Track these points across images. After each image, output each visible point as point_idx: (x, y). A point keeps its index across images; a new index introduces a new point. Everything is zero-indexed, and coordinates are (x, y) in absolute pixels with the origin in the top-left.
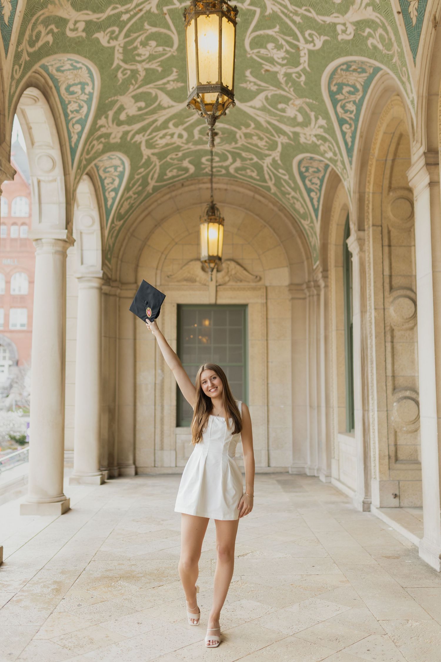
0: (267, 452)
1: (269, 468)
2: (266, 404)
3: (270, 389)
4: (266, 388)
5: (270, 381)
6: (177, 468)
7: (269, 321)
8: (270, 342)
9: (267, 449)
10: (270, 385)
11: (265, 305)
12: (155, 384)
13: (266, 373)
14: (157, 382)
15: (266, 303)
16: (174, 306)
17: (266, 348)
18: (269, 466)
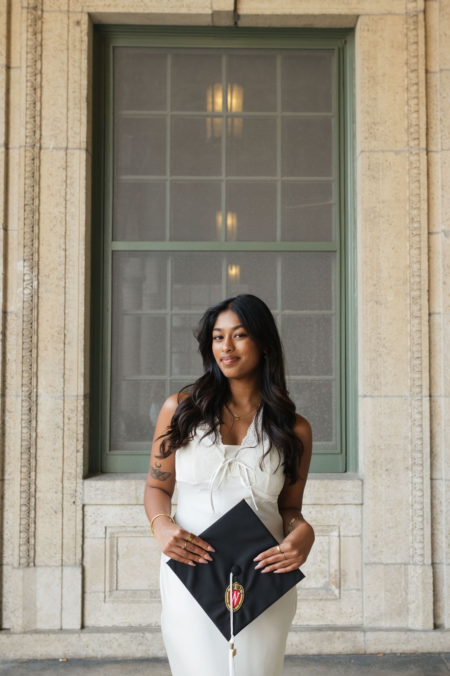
0: (431, 574)
1: (437, 634)
2: (426, 392)
3: (439, 337)
4: (425, 329)
5: (439, 307)
6: (85, 637)
7: (435, 79)
8: (437, 158)
9: (428, 561)
10: (438, 320)
11: (421, 16)
12: (5, 313)
13: (425, 275)
14: (11, 308)
15: (425, 11)
16: (78, 23)
17: (424, 180)
18: (436, 627)
